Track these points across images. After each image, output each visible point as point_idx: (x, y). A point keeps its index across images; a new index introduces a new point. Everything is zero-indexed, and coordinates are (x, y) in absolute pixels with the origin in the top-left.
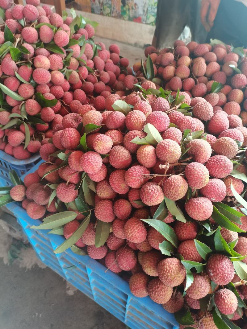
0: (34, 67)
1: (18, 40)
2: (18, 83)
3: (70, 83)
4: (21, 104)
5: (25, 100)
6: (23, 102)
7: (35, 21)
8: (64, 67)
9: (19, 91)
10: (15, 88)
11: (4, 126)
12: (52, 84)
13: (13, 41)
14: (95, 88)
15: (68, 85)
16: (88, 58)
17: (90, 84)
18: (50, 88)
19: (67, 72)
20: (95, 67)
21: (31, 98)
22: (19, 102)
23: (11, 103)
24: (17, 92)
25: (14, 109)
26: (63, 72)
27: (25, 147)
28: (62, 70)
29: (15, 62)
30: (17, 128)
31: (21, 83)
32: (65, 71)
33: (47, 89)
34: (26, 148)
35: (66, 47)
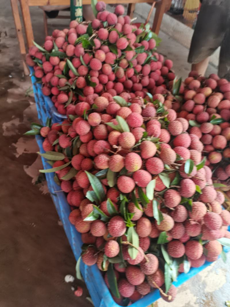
0: (94, 56)
1: (94, 35)
2: (80, 64)
3: (116, 76)
4: (75, 78)
5: (79, 76)
6: (77, 77)
7: (113, 25)
8: (115, 64)
9: (79, 69)
10: (77, 66)
11: (60, 88)
12: (102, 72)
13: (90, 35)
14: (133, 87)
15: (113, 77)
16: (138, 63)
17: (130, 82)
18: (100, 74)
19: (116, 68)
20: (142, 71)
21: (83, 76)
22: (75, 76)
23: (71, 74)
24: (77, 69)
25: (70, 80)
26: (112, 67)
27: (65, 106)
28: (112, 65)
29: (85, 49)
30: (67, 92)
31: (82, 64)
32: (115, 67)
33: (97, 74)
34: (66, 108)
35: (123, 51)
